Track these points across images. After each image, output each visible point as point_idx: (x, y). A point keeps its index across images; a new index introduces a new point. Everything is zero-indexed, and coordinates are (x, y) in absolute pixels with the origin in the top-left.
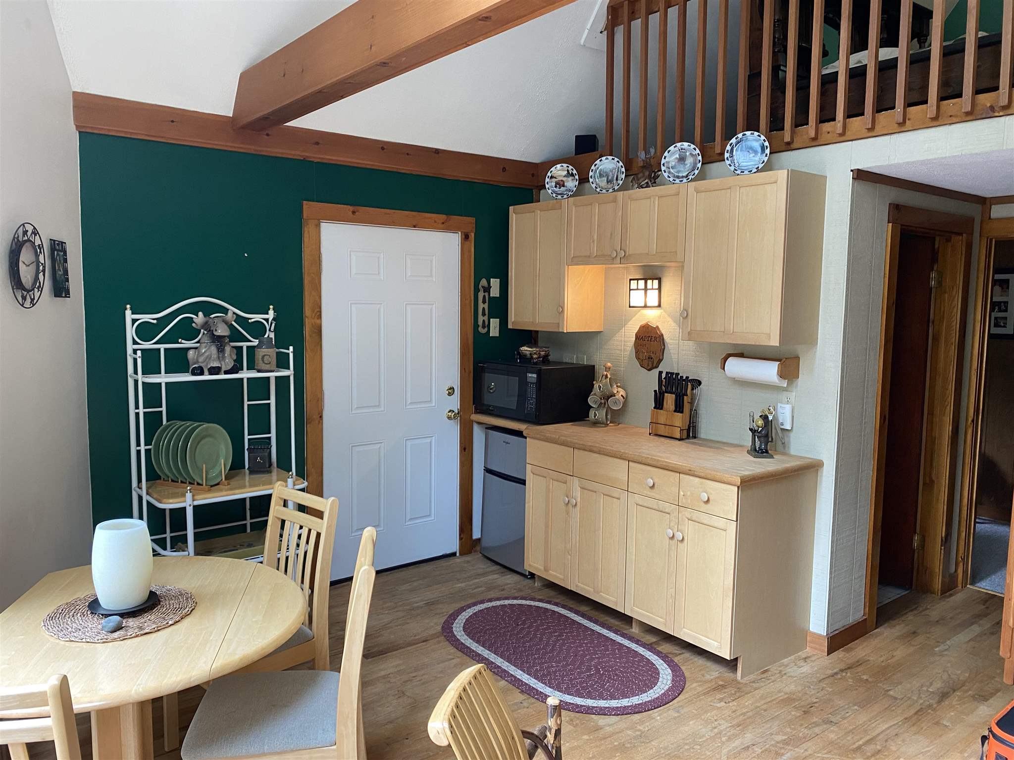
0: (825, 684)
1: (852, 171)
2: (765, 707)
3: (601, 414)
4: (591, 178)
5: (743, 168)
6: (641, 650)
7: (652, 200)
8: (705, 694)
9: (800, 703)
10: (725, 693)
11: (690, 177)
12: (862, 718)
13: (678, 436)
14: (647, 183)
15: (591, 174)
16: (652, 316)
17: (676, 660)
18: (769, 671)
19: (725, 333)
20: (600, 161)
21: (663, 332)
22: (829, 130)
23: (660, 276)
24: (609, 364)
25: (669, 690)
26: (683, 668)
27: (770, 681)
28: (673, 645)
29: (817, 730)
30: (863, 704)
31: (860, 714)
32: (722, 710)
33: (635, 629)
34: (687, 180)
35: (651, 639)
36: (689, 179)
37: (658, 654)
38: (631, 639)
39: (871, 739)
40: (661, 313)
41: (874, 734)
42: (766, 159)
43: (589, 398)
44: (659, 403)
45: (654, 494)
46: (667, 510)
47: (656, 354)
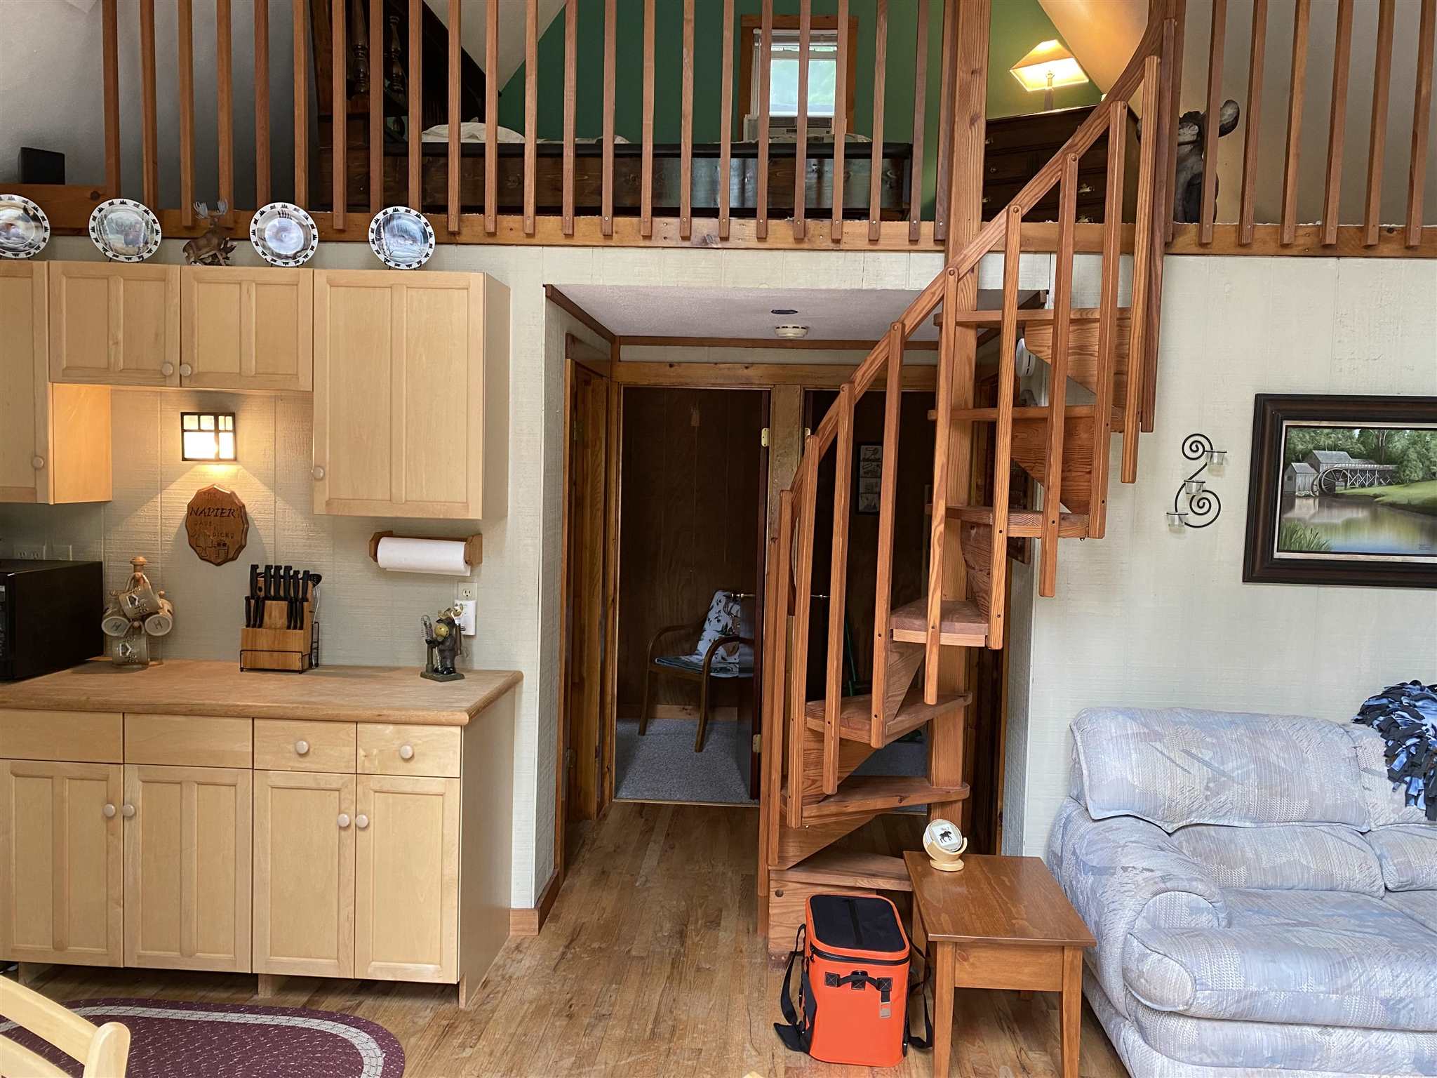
0: (564, 970)
1: (544, 286)
2: (520, 1030)
3: (137, 648)
4: (94, 231)
5: (397, 259)
6: (299, 1022)
7: (244, 287)
8: (436, 1047)
9: (555, 1008)
10: (460, 1034)
11: (301, 260)
12: (630, 996)
13: (298, 666)
14: (215, 256)
15: (92, 224)
16: (221, 476)
17: (359, 1013)
18: (489, 981)
19: (394, 501)
20: (110, 204)
21: (244, 501)
22: (512, 225)
23: (233, 409)
24: (141, 559)
25: (386, 1064)
26: (380, 1022)
27: (501, 995)
28: (339, 994)
29: (598, 1032)
30: (618, 977)
31: (623, 992)
32: (476, 1059)
33: (265, 992)
34: (296, 262)
35: (301, 999)
36: (298, 261)
37: (329, 1016)
38: (268, 1011)
39: (656, 1019)
40: (238, 470)
41: (655, 1010)
42: (431, 251)
43: (105, 621)
44: (255, 617)
45: (308, 765)
46: (334, 786)
47: (232, 537)
